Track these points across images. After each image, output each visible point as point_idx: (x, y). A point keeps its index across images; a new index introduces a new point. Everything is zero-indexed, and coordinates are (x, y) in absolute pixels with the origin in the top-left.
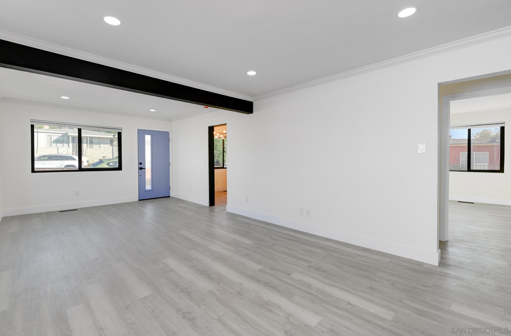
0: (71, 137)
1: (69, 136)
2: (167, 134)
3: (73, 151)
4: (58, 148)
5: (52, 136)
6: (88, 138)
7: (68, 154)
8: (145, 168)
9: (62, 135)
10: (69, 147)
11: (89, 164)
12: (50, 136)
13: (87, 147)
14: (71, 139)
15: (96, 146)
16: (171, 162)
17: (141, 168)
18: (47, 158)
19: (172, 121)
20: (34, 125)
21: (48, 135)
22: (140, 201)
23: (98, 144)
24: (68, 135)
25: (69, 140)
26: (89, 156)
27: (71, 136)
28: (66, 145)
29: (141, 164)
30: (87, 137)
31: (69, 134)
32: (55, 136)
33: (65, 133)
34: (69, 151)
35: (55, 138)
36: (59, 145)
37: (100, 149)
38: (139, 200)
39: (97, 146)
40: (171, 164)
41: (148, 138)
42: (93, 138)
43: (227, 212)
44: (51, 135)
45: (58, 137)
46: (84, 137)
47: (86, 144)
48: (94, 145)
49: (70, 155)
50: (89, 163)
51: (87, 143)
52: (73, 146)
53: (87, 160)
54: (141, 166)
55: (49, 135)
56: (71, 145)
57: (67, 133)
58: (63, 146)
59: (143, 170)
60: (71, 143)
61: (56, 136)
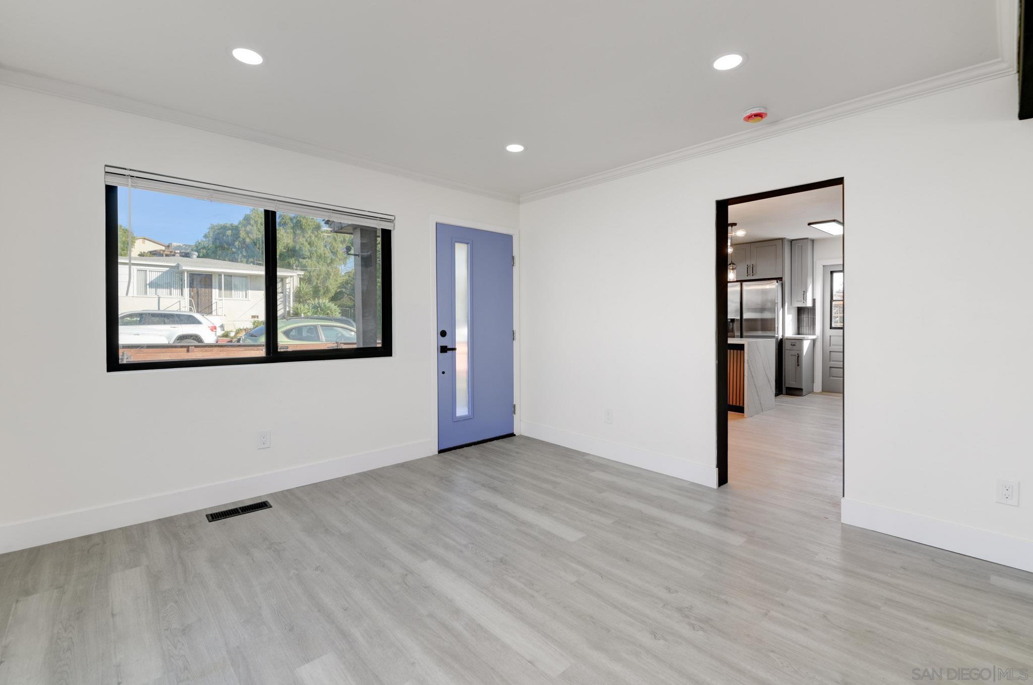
0: (187, 273)
1: (182, 273)
2: (506, 241)
3: (191, 304)
4: (159, 298)
5: (148, 272)
6: (223, 275)
7: (181, 310)
8: (454, 349)
9: (168, 269)
10: (182, 295)
11: (224, 332)
12: (143, 272)
13: (220, 296)
14: (187, 278)
15: (238, 295)
16: (516, 328)
17: (444, 349)
18: (139, 319)
19: (519, 203)
20: (116, 187)
21: (140, 270)
22: (442, 454)
23: (241, 290)
24: (180, 269)
25: (182, 280)
26: (225, 315)
27: (188, 271)
28: (176, 292)
29: (443, 334)
30: (220, 275)
31: (184, 268)
32: (153, 272)
33: (174, 265)
34: (183, 304)
35: (153, 275)
36: (163, 292)
37: (246, 299)
38: (440, 452)
39: (241, 294)
40: (517, 336)
41: (461, 253)
42: (231, 276)
43: (842, 524)
44: (146, 271)
45: (159, 274)
46: (213, 274)
47: (217, 290)
48: (233, 291)
49: (185, 312)
50: (226, 330)
51: (220, 289)
52: (190, 294)
53: (221, 324)
54: (445, 342)
55: (142, 270)
56: (186, 291)
57: (178, 266)
58: (171, 294)
59: (449, 352)
60: (187, 288)
61: (155, 273)
